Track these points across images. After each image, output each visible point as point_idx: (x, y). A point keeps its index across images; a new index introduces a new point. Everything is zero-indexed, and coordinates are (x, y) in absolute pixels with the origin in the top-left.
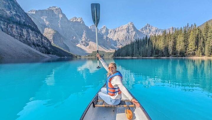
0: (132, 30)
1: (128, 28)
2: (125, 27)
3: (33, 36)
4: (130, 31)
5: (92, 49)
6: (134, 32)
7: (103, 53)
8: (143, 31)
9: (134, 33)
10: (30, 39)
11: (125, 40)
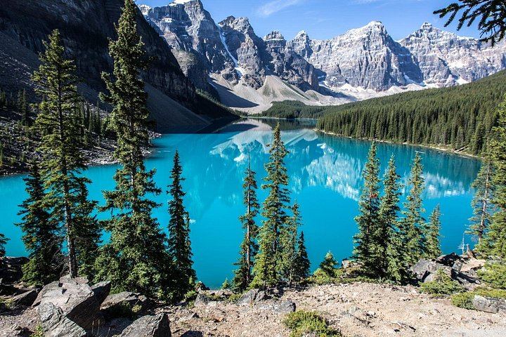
0: (378, 44)
1: (368, 37)
2: (358, 33)
3: (177, 84)
4: (373, 46)
5: (271, 95)
6: (385, 48)
7: (298, 107)
8: (411, 43)
9: (383, 52)
10: (174, 90)
11: (357, 69)
